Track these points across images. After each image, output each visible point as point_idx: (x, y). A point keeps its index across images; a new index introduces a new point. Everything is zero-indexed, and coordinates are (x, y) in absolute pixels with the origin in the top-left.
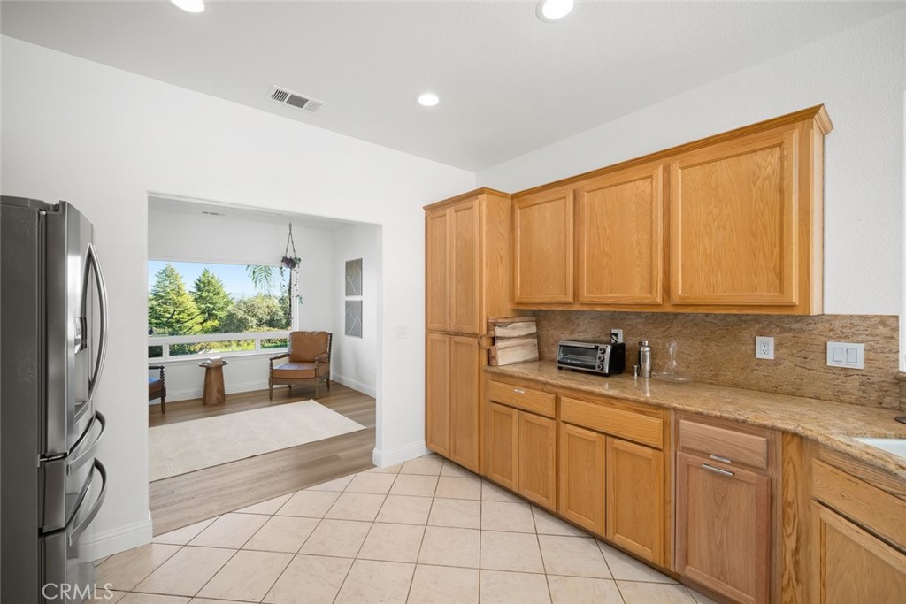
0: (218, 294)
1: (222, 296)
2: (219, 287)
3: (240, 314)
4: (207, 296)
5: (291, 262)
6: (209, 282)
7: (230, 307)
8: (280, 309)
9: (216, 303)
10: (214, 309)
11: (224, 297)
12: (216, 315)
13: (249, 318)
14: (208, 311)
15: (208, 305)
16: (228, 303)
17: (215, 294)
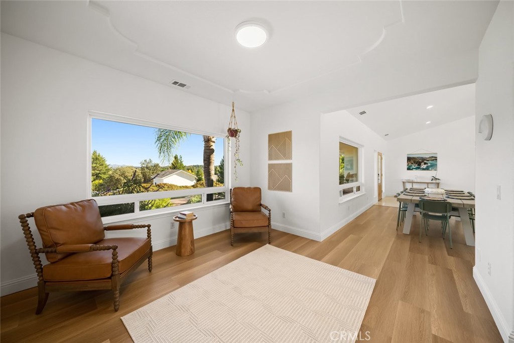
0: (102, 165)
1: (104, 166)
2: (103, 161)
3: (117, 176)
4: (96, 166)
5: (233, 133)
6: (96, 158)
7: (110, 173)
8: (140, 174)
9: (101, 170)
10: (99, 173)
11: (105, 167)
12: (101, 177)
13: (122, 178)
14: (96, 174)
15: (96, 171)
16: (108, 170)
17: (100, 165)
